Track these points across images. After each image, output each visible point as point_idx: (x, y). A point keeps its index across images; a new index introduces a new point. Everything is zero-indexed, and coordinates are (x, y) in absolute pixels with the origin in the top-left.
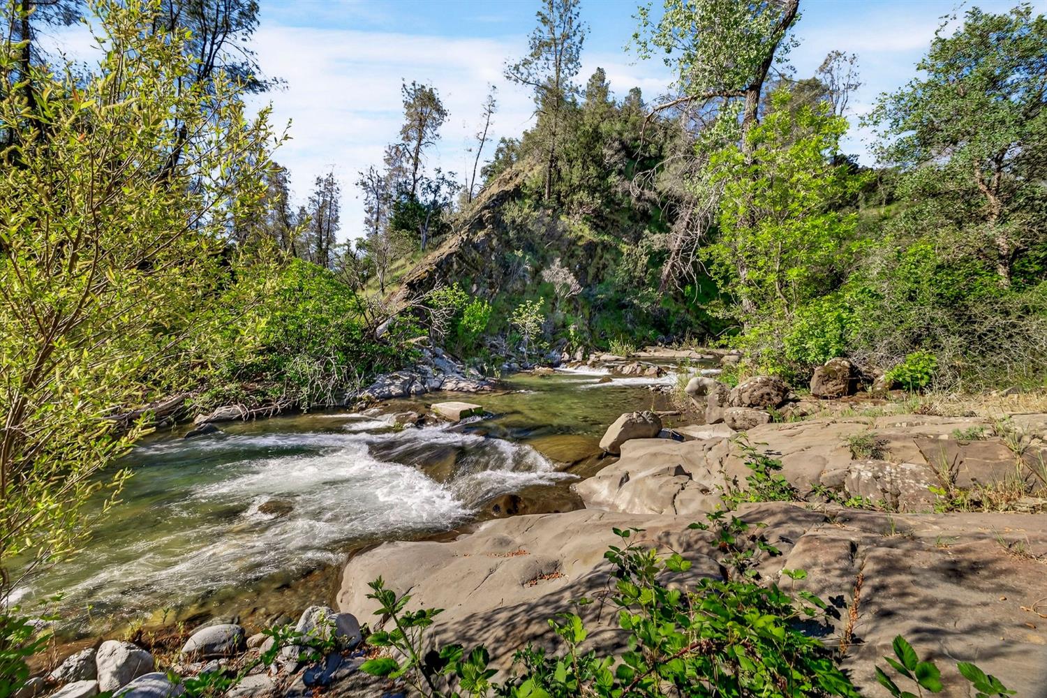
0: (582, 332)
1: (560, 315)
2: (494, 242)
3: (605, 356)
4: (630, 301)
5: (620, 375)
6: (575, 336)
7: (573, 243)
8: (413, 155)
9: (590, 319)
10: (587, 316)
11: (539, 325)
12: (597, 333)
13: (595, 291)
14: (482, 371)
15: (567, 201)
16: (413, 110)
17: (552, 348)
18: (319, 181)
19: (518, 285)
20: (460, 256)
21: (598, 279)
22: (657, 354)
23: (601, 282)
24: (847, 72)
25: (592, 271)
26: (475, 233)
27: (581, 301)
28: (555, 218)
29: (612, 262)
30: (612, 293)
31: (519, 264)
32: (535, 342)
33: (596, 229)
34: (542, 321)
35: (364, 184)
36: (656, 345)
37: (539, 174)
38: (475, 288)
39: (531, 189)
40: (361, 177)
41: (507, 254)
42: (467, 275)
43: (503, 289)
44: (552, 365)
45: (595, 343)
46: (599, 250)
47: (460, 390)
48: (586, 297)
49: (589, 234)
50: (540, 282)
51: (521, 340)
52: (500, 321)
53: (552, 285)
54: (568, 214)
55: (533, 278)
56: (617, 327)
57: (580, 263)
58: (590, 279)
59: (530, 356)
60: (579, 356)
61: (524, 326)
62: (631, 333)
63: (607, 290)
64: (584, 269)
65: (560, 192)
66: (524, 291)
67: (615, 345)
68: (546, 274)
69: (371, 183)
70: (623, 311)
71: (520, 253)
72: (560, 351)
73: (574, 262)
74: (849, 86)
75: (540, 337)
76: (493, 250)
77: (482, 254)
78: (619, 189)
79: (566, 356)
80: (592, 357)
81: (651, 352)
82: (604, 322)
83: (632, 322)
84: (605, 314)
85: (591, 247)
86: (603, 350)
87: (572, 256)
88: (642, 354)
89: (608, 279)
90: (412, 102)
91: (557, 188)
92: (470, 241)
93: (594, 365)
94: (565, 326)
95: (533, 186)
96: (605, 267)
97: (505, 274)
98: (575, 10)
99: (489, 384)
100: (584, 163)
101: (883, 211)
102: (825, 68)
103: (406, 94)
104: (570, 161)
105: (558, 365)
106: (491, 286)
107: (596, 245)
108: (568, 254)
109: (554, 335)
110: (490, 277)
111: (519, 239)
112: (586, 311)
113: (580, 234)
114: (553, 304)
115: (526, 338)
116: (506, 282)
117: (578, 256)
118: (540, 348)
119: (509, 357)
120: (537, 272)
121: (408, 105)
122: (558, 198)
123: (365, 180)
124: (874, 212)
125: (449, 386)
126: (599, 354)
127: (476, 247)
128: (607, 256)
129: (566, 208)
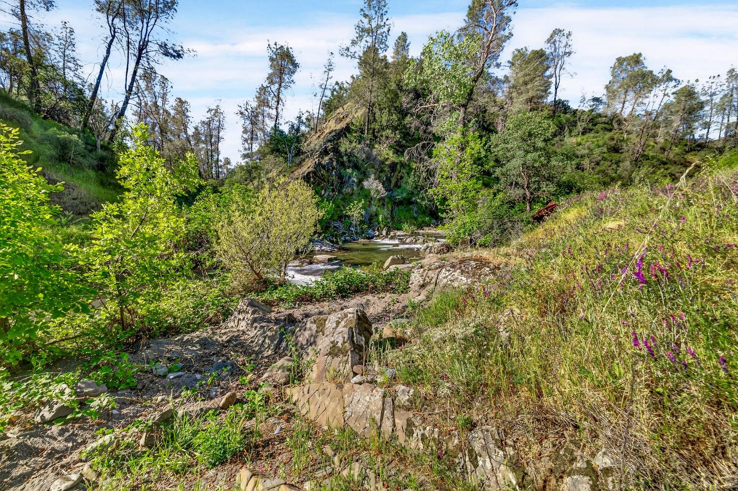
0: (386, 218)
1: (374, 209)
2: (335, 163)
3: (399, 233)
4: (416, 200)
5: (404, 243)
6: (382, 221)
7: (383, 163)
8: (276, 94)
9: (392, 211)
10: (390, 209)
11: (362, 215)
12: (395, 219)
13: (395, 194)
14: (332, 242)
15: (379, 135)
16: (275, 63)
17: (369, 228)
18: (210, 110)
19: (349, 190)
20: (314, 173)
21: (397, 186)
22: (429, 231)
23: (399, 187)
24: (564, 44)
25: (393, 180)
26: (323, 158)
27: (387, 200)
28: (371, 146)
29: (406, 175)
30: (405, 195)
31: (350, 177)
32: (359, 225)
33: (397, 153)
34: (363, 213)
35: (242, 113)
36: (430, 226)
37: (361, 116)
38: (323, 192)
39: (356, 127)
40: (240, 109)
41: (342, 171)
42: (319, 184)
43: (340, 192)
44: (369, 238)
45: (394, 224)
46: (398, 167)
47: (323, 251)
48: (390, 197)
49: (392, 157)
50: (362, 188)
51: (351, 223)
52: (339, 212)
53: (369, 191)
54: (380, 143)
55: (358, 185)
56: (408, 215)
57: (386, 176)
58: (392, 185)
59: (356, 233)
60: (384, 233)
61: (353, 216)
62: (416, 219)
63: (402, 193)
64: (389, 180)
65: (374, 129)
66: (352, 194)
67: (405, 226)
68: (365, 183)
69: (247, 113)
70: (411, 206)
71: (349, 171)
72: (374, 230)
73: (383, 175)
74: (566, 53)
75: (362, 222)
76: (333, 168)
77: (328, 171)
78: (413, 126)
79: (377, 233)
80: (392, 234)
81: (427, 230)
82: (400, 212)
83: (416, 212)
84: (401, 207)
85: (393, 166)
86: (398, 229)
87: (382, 171)
88: (421, 231)
89: (403, 185)
90: (274, 57)
91: (373, 126)
92: (320, 164)
93: (392, 238)
94: (377, 215)
95: (358, 124)
96: (402, 178)
97: (341, 183)
98: (385, 9)
99: (336, 248)
100: (389, 111)
101: (579, 139)
102: (551, 40)
103: (271, 52)
104: (381, 110)
105: (372, 238)
106: (333, 190)
107: (397, 164)
108: (379, 170)
109: (370, 220)
110: (332, 185)
111: (349, 161)
112: (390, 206)
113: (387, 157)
114: (370, 202)
115: (354, 223)
116: (342, 188)
117: (385, 171)
118: (362, 228)
119: (345, 233)
120: (360, 181)
121: (272, 59)
122: (373, 133)
123: (243, 110)
124: (574, 140)
125: (317, 248)
126: (396, 231)
127: (324, 167)
128: (404, 171)
129: (378, 139)
